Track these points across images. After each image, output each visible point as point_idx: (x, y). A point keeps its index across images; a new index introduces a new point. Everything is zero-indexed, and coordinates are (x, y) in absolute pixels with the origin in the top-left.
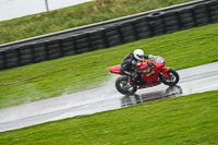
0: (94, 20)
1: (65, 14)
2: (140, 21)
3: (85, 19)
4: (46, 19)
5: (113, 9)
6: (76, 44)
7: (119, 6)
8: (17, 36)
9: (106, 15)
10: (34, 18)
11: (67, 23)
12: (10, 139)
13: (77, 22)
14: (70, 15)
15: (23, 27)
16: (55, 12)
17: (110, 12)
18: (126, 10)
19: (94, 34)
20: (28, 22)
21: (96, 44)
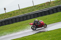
0: (46, 8)
1: (38, 6)
2: (57, 8)
3: (43, 8)
4: (33, 8)
5: (51, 5)
6: (41, 14)
7: (52, 4)
8: (26, 12)
9: (49, 6)
10: (30, 8)
11: (39, 9)
12: (25, 38)
13: (42, 8)
14: (39, 6)
15: (27, 10)
16: (36, 6)
17: (50, 5)
18: (54, 5)
19: (46, 11)
20: (29, 8)
21: (47, 14)
